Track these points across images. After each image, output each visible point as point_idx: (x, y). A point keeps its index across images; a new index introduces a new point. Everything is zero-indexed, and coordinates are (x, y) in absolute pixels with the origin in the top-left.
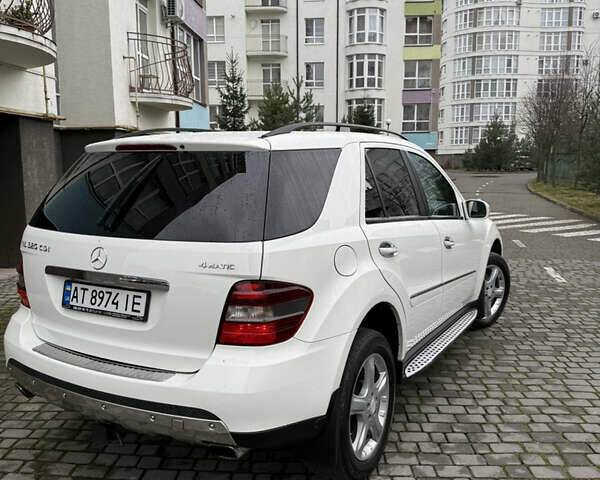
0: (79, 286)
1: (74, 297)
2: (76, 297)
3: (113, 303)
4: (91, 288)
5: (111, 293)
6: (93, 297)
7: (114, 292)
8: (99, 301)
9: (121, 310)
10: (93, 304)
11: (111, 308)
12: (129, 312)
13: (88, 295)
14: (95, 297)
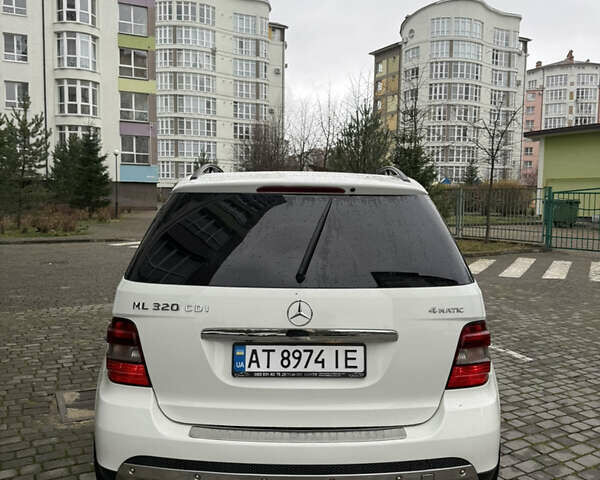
0: (259, 349)
1: (251, 361)
2: (257, 361)
3: (316, 361)
4: (279, 349)
5: (311, 351)
6: (284, 358)
7: (316, 349)
8: (294, 362)
9: (330, 367)
10: (286, 367)
11: (314, 367)
12: (342, 369)
13: (276, 358)
14: (287, 358)
